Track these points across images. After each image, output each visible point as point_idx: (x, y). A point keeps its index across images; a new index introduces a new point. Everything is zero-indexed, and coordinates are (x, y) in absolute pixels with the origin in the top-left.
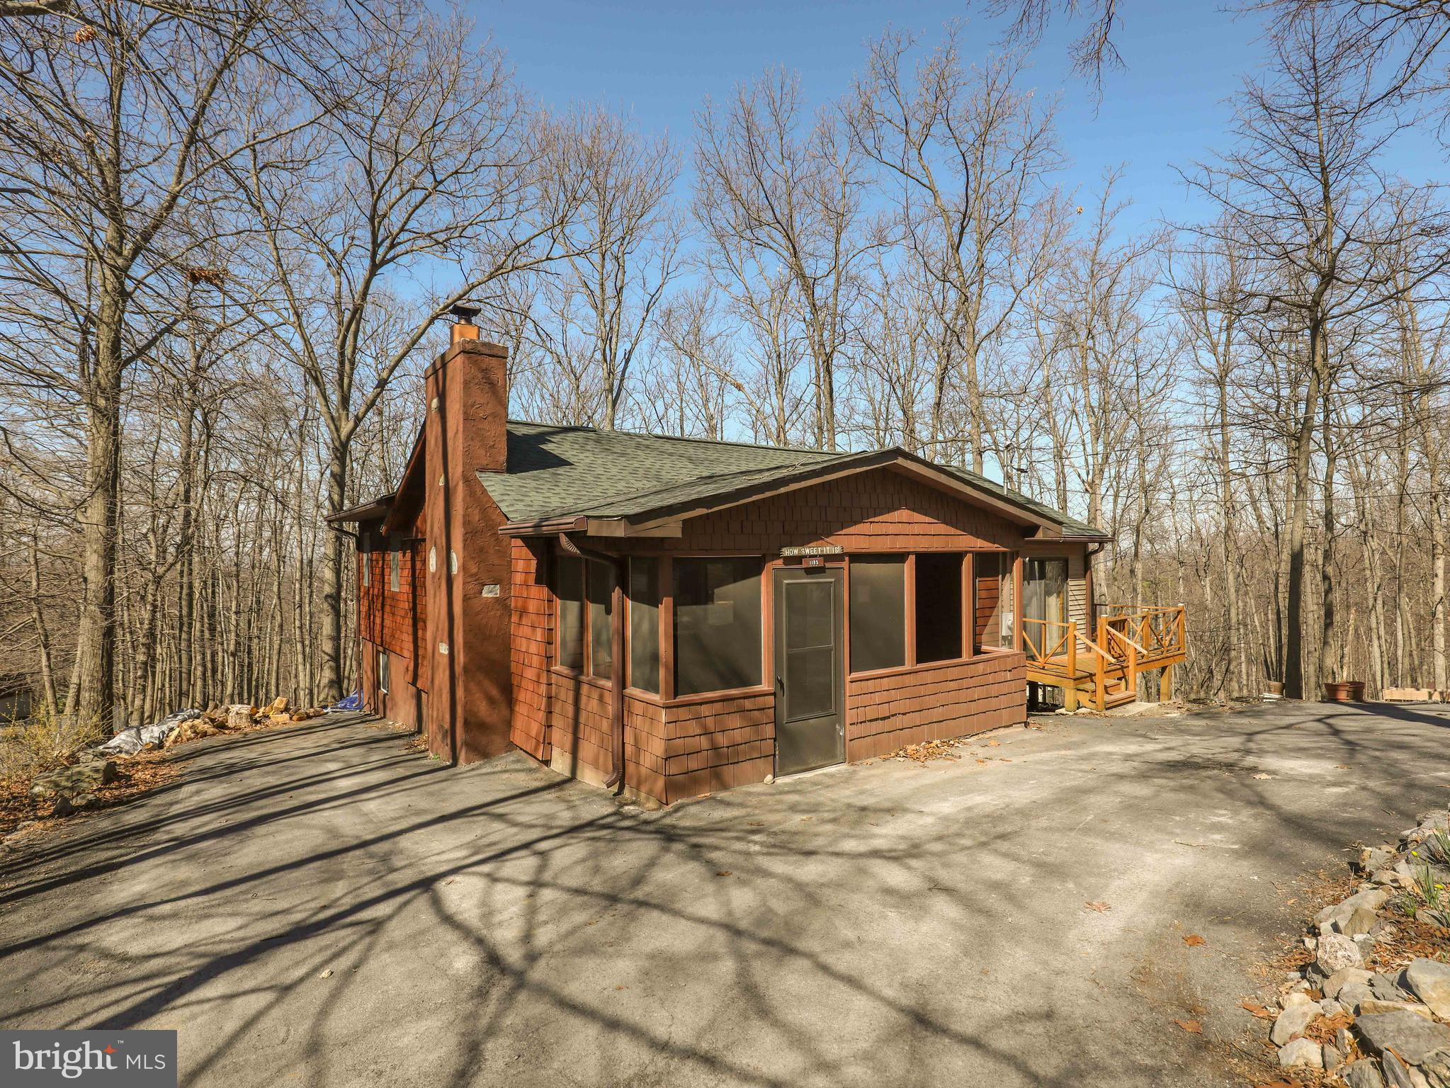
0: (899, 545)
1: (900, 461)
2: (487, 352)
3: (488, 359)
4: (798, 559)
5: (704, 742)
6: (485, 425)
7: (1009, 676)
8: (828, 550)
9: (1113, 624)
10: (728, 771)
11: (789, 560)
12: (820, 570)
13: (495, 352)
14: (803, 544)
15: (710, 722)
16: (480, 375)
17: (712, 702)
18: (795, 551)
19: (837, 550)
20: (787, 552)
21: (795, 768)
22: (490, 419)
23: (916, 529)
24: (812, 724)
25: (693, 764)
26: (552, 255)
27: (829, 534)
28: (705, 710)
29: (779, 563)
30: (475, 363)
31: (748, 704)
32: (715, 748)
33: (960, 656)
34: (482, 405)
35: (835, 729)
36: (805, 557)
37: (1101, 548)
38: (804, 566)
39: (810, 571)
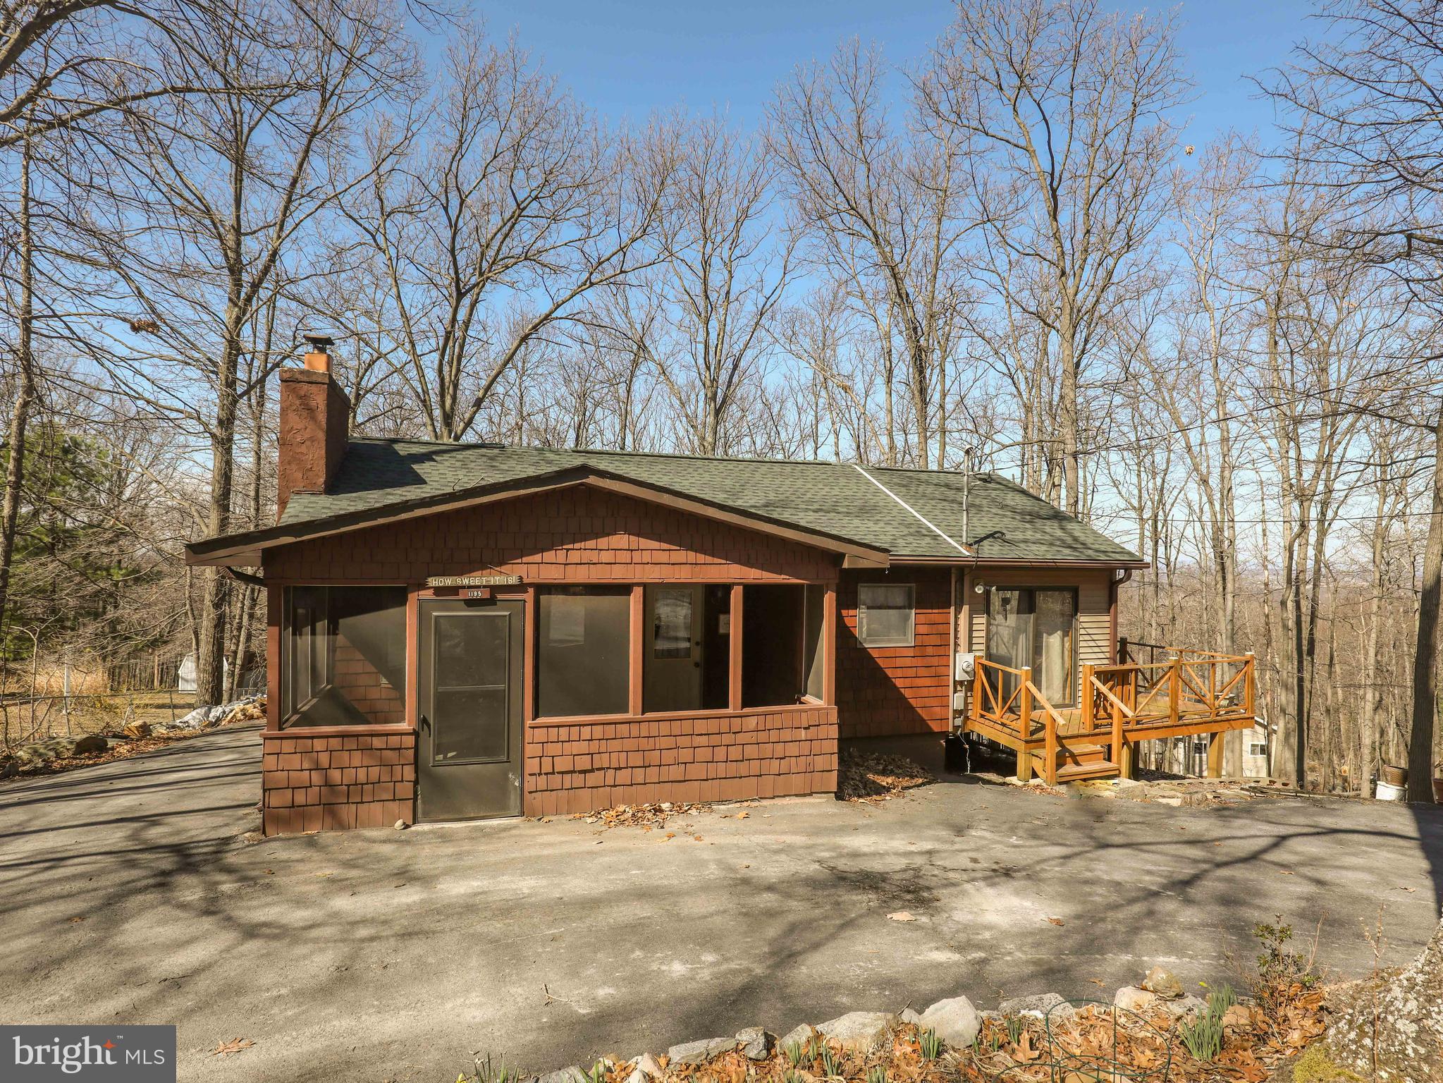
0: (617, 575)
1: (592, 480)
2: (305, 379)
3: (305, 387)
4: (454, 590)
5: (316, 778)
6: (303, 449)
7: (803, 734)
8: (497, 580)
9: (1104, 676)
10: (347, 812)
11: (439, 591)
12: (491, 602)
13: (314, 378)
14: (461, 574)
15: (324, 759)
16: (298, 402)
17: (327, 737)
18: (448, 581)
19: (513, 580)
20: (434, 582)
21: (446, 817)
22: (308, 443)
23: (646, 557)
24: (476, 769)
25: (300, 798)
26: (625, 268)
27: (501, 563)
28: (319, 744)
29: (427, 594)
30: (294, 390)
31: (377, 743)
32: (328, 784)
33: (727, 707)
34: (299, 431)
35: (507, 779)
36: (463, 587)
37: (1128, 577)
38: (461, 597)
39: (471, 603)
